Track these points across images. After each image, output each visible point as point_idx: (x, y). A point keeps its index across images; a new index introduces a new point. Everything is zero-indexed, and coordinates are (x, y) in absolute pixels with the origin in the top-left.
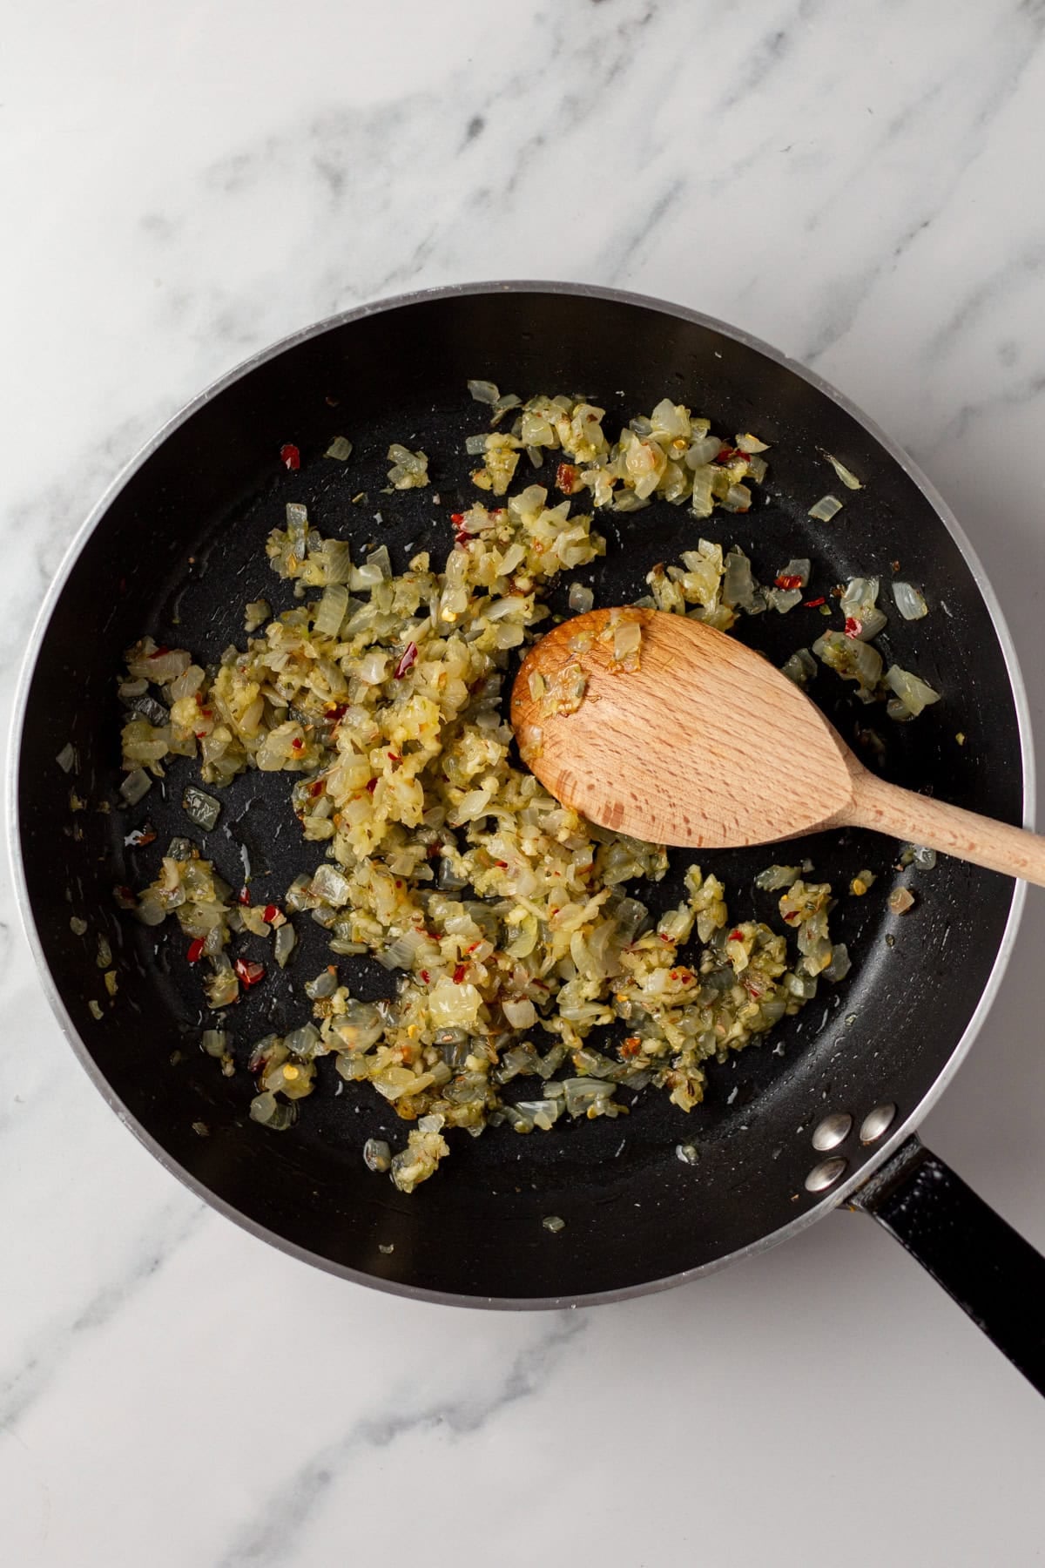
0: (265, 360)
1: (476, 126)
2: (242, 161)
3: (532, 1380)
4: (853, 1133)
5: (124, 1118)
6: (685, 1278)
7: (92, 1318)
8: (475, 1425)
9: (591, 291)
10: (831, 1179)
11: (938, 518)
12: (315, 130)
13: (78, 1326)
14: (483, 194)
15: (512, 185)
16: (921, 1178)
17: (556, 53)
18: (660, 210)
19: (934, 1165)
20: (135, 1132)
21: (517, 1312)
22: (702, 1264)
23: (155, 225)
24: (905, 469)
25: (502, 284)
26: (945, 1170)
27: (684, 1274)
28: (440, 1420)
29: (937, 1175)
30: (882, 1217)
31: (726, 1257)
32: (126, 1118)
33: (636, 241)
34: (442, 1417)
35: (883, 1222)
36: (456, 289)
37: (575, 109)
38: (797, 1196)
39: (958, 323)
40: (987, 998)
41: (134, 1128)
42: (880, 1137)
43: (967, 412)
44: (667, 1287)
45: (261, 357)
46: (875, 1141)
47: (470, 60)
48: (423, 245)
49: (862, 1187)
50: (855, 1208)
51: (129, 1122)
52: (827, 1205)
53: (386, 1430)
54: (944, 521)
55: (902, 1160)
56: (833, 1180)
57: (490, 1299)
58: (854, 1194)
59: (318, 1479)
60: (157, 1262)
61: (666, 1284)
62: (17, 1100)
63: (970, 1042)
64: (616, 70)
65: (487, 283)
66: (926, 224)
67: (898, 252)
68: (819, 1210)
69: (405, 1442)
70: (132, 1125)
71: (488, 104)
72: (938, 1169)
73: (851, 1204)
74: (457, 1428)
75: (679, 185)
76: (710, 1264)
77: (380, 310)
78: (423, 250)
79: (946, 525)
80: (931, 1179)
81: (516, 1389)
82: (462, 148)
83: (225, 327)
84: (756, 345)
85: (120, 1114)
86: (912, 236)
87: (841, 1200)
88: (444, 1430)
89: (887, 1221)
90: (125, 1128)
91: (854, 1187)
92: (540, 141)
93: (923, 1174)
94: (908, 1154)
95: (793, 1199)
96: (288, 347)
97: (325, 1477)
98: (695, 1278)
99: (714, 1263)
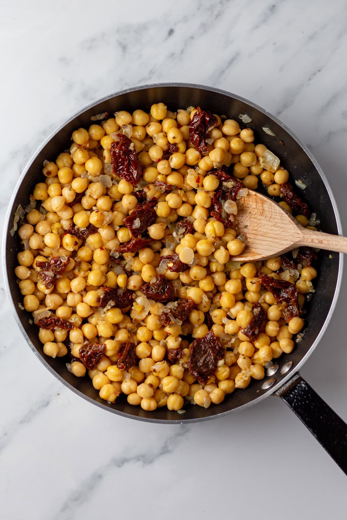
0: (94, 106)
1: (171, 32)
2: (93, 40)
3: (170, 448)
4: (279, 371)
5: (36, 354)
6: (219, 416)
7: (25, 420)
8: (151, 462)
9: (202, 87)
10: (270, 385)
11: (315, 167)
12: (118, 31)
13: (21, 422)
14: (172, 55)
15: (182, 52)
16: (298, 386)
17: (199, 9)
18: (231, 62)
19: (302, 382)
20: (39, 358)
21: (163, 424)
22: (225, 411)
23: (64, 60)
24: (304, 151)
25: (173, 84)
26: (306, 384)
27: (219, 414)
28: (139, 460)
29: (303, 385)
30: (284, 399)
31: (233, 410)
32: (37, 354)
33: (223, 72)
34: (140, 458)
35: (284, 400)
36: (158, 85)
37: (204, 27)
38: (258, 391)
39: (329, 104)
40: (324, 328)
41: (39, 357)
42: (287, 372)
43: (331, 134)
44: (213, 419)
45: (92, 105)
46: (285, 373)
47: (170, 10)
48: (152, 70)
49: (279, 389)
50: (277, 395)
51: (38, 355)
52: (268, 394)
53: (121, 462)
54: (317, 168)
55: (292, 380)
56: (271, 386)
57: (154, 420)
58: (277, 391)
59: (98, 477)
60: (48, 403)
61: (213, 417)
62: (5, 347)
63: (318, 342)
64: (218, 15)
65: (168, 83)
66: (319, 71)
67: (310, 79)
68: (265, 395)
69: (127, 466)
70: (39, 356)
71: (175, 24)
72: (304, 383)
73: (275, 394)
74: (145, 463)
75: (238, 54)
76: (228, 412)
77: (132, 91)
78: (152, 72)
79: (317, 170)
80: (301, 387)
81: (165, 451)
82: (166, 39)
83: (85, 95)
84: (256, 107)
85: (35, 352)
86: (315, 74)
87: (272, 392)
88: (140, 463)
89: (286, 400)
90: (36, 357)
91: (277, 389)
92: (192, 38)
93: (299, 385)
94: (295, 378)
95: (257, 392)
96: (101, 102)
97: (100, 477)
98: (223, 416)
99: (229, 411)
